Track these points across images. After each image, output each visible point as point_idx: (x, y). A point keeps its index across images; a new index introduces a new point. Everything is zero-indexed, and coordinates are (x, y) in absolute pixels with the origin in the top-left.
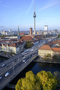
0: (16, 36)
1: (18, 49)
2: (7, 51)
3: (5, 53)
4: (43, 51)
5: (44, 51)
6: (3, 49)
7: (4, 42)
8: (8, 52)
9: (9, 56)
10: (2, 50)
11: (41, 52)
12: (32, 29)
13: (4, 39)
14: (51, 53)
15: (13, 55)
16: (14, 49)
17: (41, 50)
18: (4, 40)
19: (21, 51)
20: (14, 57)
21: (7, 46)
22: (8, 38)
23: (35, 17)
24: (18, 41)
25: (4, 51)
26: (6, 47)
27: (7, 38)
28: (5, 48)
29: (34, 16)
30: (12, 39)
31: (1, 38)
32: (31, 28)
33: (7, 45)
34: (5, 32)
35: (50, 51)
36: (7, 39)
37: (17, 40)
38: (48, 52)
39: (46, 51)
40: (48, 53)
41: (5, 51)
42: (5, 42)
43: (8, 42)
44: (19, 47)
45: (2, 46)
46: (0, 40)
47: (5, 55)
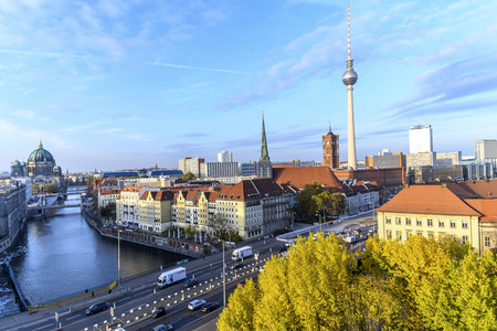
1: (258, 211)
2: (200, 228)
4: (408, 222)
5: (419, 223)
6: (181, 220)
8: (204, 232)
9: (207, 251)
11: (393, 227)
14: (466, 232)
15: (230, 244)
16: (237, 212)
21: (202, 198)
25: (182, 229)
26: (196, 203)
28: (192, 209)
31: (177, 178)
33: (203, 196)
34: (201, 161)
35: (458, 220)
38: (441, 224)
39: (430, 223)
41: (187, 226)
44: (262, 202)
45: (178, 200)
46: (172, 184)
47: (187, 247)
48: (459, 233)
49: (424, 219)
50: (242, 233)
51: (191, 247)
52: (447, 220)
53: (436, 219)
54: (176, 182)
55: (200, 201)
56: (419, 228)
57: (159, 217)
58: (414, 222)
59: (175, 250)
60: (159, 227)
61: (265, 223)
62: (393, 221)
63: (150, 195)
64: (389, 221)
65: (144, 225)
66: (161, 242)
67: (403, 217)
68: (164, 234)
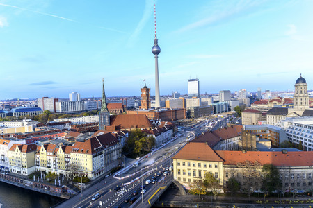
0: (96, 114)
1: (101, 159)
2: (58, 172)
3: (51, 179)
4: (189, 165)
5: (194, 165)
6: (43, 165)
7: (47, 136)
8: (61, 175)
9: (64, 192)
10: (39, 168)
11: (181, 167)
12: (148, 90)
13: (50, 125)
14: (217, 170)
15: (81, 185)
16: (86, 163)
17: (181, 162)
18: (49, 128)
19: (111, 167)
20: (82, 195)
22: (64, 123)
23: (157, 52)
24: (101, 133)
25: (44, 172)
26: (55, 154)
27: (61, 120)
28: (52, 158)
29: (155, 49)
30: (79, 126)
31: (38, 122)
32: (146, 87)
33: (60, 149)
35: (213, 164)
36: (61, 127)
37: (96, 130)
38: (205, 166)
39: (200, 165)
40: (208, 169)
41: (47, 170)
42: (51, 138)
43: (63, 137)
44: (104, 152)
45: (41, 151)
46: (34, 129)
47: (49, 188)
48: (213, 171)
49: (197, 163)
50: (90, 176)
51: (52, 189)
52: (208, 164)
53: (202, 163)
54: (37, 126)
55: (58, 153)
56: (194, 168)
57: (26, 164)
58: (192, 165)
59: (39, 190)
60: (26, 172)
61: (106, 165)
62: (181, 164)
63: (17, 148)
64: (179, 164)
65: (14, 169)
66: (28, 184)
67: (186, 162)
68: (30, 177)
